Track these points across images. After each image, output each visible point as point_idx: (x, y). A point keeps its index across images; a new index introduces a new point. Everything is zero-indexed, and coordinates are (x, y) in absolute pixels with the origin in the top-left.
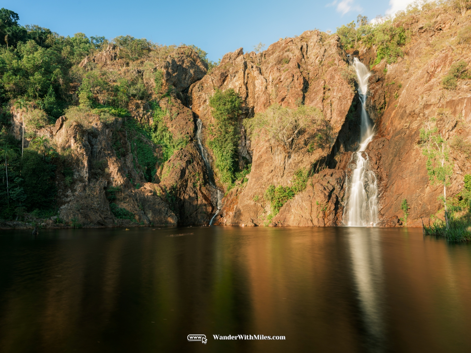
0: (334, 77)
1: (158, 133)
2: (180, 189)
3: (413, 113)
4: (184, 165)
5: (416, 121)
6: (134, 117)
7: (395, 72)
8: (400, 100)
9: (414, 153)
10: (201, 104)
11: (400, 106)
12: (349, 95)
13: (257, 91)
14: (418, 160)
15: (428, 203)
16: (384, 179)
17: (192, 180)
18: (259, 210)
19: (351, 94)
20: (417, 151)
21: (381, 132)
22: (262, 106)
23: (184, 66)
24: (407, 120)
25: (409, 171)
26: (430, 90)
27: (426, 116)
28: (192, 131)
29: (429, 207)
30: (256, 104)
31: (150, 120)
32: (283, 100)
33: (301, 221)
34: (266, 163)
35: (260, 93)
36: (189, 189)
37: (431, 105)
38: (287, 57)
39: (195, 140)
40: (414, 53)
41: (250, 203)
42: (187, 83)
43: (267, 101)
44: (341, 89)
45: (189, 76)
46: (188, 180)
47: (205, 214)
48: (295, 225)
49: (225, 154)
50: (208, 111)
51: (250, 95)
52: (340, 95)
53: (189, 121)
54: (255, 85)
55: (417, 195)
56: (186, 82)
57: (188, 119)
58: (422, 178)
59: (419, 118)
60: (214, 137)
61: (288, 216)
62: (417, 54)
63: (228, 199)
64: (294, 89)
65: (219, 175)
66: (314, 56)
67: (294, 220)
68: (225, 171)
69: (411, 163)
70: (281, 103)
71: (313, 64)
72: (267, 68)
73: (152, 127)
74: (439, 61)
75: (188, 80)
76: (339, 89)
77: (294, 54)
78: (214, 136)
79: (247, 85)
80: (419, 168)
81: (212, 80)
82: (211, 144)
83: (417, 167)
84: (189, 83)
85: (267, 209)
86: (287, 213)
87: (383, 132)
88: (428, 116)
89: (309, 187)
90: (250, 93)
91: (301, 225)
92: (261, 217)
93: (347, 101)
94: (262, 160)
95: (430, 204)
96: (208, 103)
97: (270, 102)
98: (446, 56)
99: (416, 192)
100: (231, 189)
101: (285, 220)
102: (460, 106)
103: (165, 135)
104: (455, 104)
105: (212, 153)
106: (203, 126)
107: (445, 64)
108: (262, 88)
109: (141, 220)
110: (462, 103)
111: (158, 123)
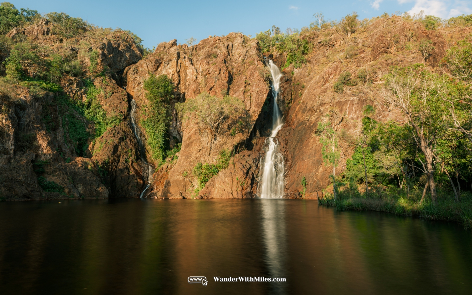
0: (254, 74)
1: (91, 109)
2: (112, 164)
3: (312, 109)
4: (117, 141)
5: (314, 116)
6: (67, 93)
7: (300, 75)
8: (303, 98)
9: (312, 141)
10: (136, 86)
11: (303, 103)
12: (265, 90)
13: (188, 79)
14: (314, 146)
15: (321, 180)
16: (290, 160)
17: (125, 156)
18: (187, 184)
19: (267, 89)
20: (314, 139)
22: (193, 93)
23: (120, 49)
24: (308, 114)
25: (308, 155)
26: (325, 92)
27: (322, 112)
28: (126, 110)
29: (321, 183)
30: (187, 90)
31: (84, 97)
32: (211, 89)
33: (223, 194)
34: (195, 144)
35: (190, 81)
36: (121, 164)
37: (325, 103)
38: (215, 53)
39: (128, 119)
40: (314, 61)
41: (180, 178)
42: (122, 66)
43: (197, 89)
44: (259, 85)
45: (125, 59)
46: (120, 156)
47: (136, 187)
48: (218, 197)
49: (157, 133)
50: (142, 93)
51: (182, 82)
52: (258, 89)
53: (124, 100)
54: (186, 74)
55: (313, 174)
56: (121, 64)
57: (122, 98)
58: (317, 161)
59: (316, 113)
60: (147, 117)
61: (213, 190)
62: (316, 63)
63: (158, 174)
64: (220, 80)
65: (151, 152)
66: (238, 54)
67: (217, 193)
68: (157, 148)
69: (309, 148)
70: (209, 92)
71: (236, 61)
72: (197, 60)
73: (85, 104)
74: (332, 70)
75: (124, 63)
76: (257, 85)
77: (222, 51)
79: (180, 73)
81: (147, 66)
82: (144, 123)
83: (314, 152)
85: (194, 183)
86: (212, 187)
87: (289, 122)
89: (231, 165)
90: (182, 80)
91: (223, 198)
92: (189, 191)
93: (263, 95)
94: (191, 140)
95: (322, 181)
96: (142, 85)
97: (199, 90)
98: (337, 67)
99: (313, 171)
100: (162, 166)
101: (210, 193)
102: (345, 106)
103: (99, 112)
104: (342, 104)
105: (145, 132)
106: (137, 106)
107: (336, 72)
108: (193, 77)
109: (71, 193)
110: (347, 104)
111: (92, 100)
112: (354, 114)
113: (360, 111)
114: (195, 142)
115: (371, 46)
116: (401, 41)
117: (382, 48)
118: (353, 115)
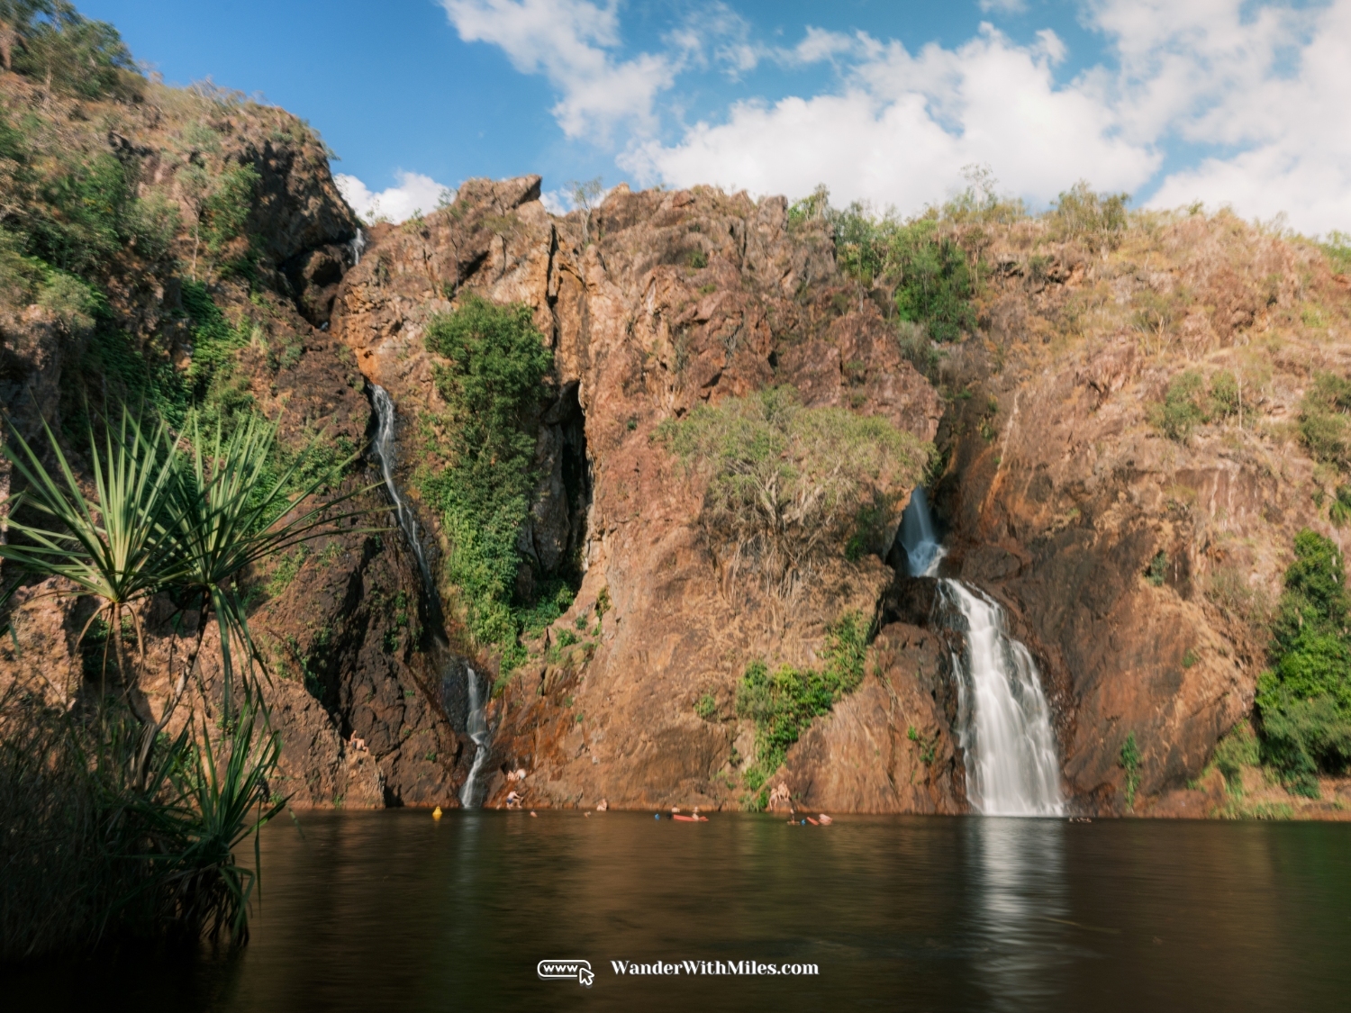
0: (870, 343)
1: (211, 409)
2: (339, 652)
3: (1079, 489)
4: (356, 554)
5: (1109, 512)
6: (123, 324)
7: (966, 366)
8: (1004, 446)
9: (1138, 601)
10: (384, 332)
12: (930, 407)
13: (597, 333)
14: (1152, 622)
15: (1183, 749)
16: (1059, 669)
17: (383, 621)
18: (716, 750)
20: (1147, 596)
21: (964, 530)
22: (618, 390)
23: (293, 177)
24: (1061, 505)
25: (1133, 651)
26: (1116, 433)
27: (1136, 502)
28: (362, 429)
29: (1185, 759)
30: (591, 374)
31: (181, 353)
32: (714, 381)
33: (861, 794)
34: (696, 584)
35: (607, 341)
36: (367, 655)
37: (1143, 473)
38: (696, 249)
39: (373, 465)
40: (1004, 325)
41: (686, 723)
42: (290, 244)
43: (635, 373)
44: (905, 382)
45: (303, 220)
46: (367, 618)
47: (434, 761)
48: (846, 808)
49: (491, 530)
50: (417, 364)
51: (566, 341)
52: (905, 399)
53: (351, 386)
54: (587, 311)
55: (1158, 723)
56: (288, 238)
57: (345, 377)
58: (1167, 675)
59: (1115, 505)
60: (443, 463)
61: (821, 774)
62: (1015, 331)
63: (511, 706)
64: (746, 352)
65: (462, 611)
67: (839, 789)
68: (488, 596)
69: (1135, 628)
70: (708, 390)
71: (773, 290)
72: (625, 267)
73: (186, 382)
74: (1118, 361)
75: (296, 233)
76: (902, 383)
77: (718, 246)
78: (443, 459)
79: (558, 305)
80: (1157, 643)
81: (426, 258)
82: (435, 486)
83: (1152, 643)
84: (297, 245)
85: (741, 748)
86: (815, 766)
87: (970, 530)
88: (1140, 502)
89: (871, 677)
90: (568, 334)
91: (865, 808)
92: (722, 779)
93: (926, 423)
94: (678, 570)
95: (1187, 751)
96: (411, 333)
97: (643, 379)
98: (1131, 353)
99: (1155, 714)
100: (515, 670)
101: (808, 788)
102: (1205, 487)
103: (247, 423)
104: (1195, 481)
105: (436, 525)
106: (402, 418)
107: (1129, 371)
108: (616, 328)
110: (1210, 481)
111: (212, 369)
112: (1232, 519)
113: (1249, 511)
114: (694, 578)
115: (1202, 299)
117: (1237, 309)
118: (1229, 521)
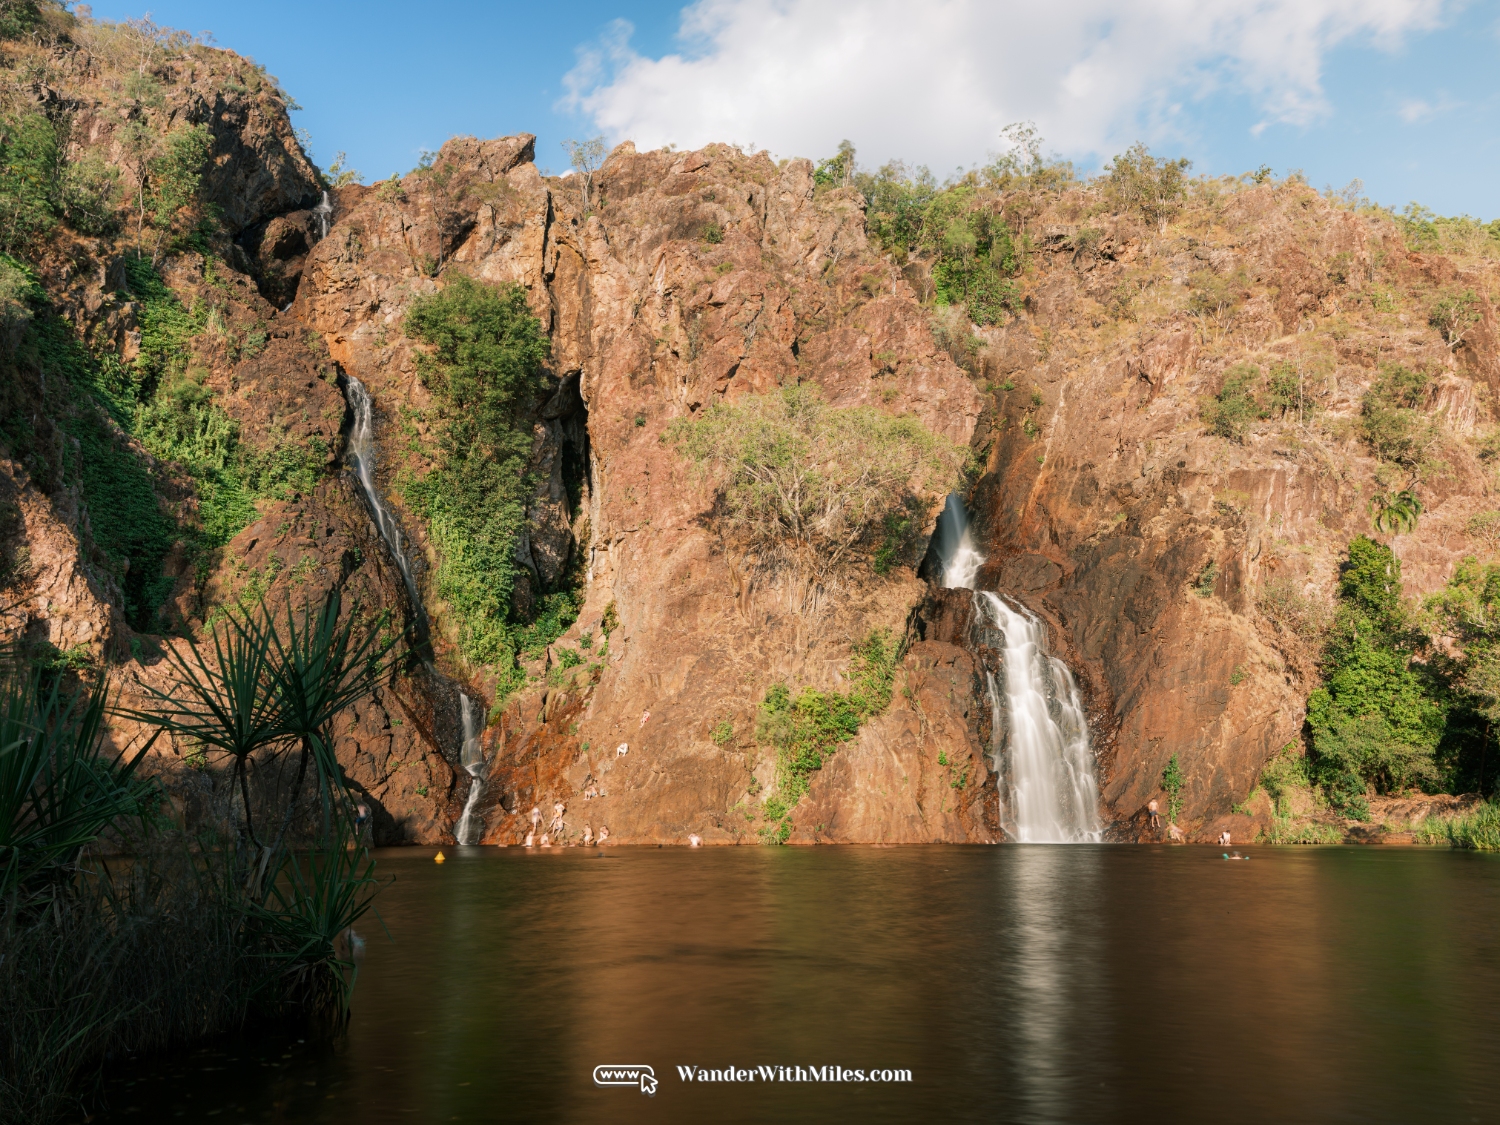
0: (903, 330)
1: (164, 404)
3: (1126, 491)
4: (334, 569)
5: (1157, 518)
6: (61, 309)
7: (1009, 354)
8: (1048, 443)
9: (1185, 614)
10: (358, 316)
11: (1059, 464)
12: (968, 403)
13: (600, 317)
14: (1199, 637)
15: (1229, 771)
16: (1100, 687)
18: (734, 780)
19: (977, 398)
20: (1195, 608)
21: (1003, 536)
22: (625, 380)
23: (248, 133)
24: (1107, 509)
25: (1178, 668)
26: (1167, 430)
27: (1186, 506)
28: (336, 428)
29: (1231, 782)
30: (594, 363)
31: (129, 341)
33: (888, 824)
34: (711, 600)
35: (612, 326)
37: (1195, 474)
38: (711, 221)
39: (349, 468)
40: (1051, 307)
41: (702, 752)
42: (247, 211)
43: (643, 363)
44: (941, 375)
45: (262, 184)
48: (871, 837)
49: (484, 539)
50: (397, 352)
51: (565, 326)
52: (940, 395)
53: (322, 377)
54: (588, 291)
55: (1204, 743)
56: (244, 204)
57: (315, 368)
58: (1214, 692)
59: (1164, 510)
60: (428, 465)
61: (846, 803)
62: (1062, 314)
63: (509, 734)
64: (767, 340)
65: (452, 631)
66: (802, 240)
67: (864, 819)
69: (1181, 644)
70: (724, 382)
71: (797, 268)
72: (631, 240)
73: (133, 376)
75: (253, 198)
76: (937, 376)
77: (735, 218)
78: (428, 460)
79: (555, 284)
80: (1204, 658)
81: (405, 228)
82: (419, 491)
83: (1199, 659)
84: (253, 211)
85: (761, 776)
86: (840, 795)
87: (1010, 536)
88: (1191, 506)
89: (900, 699)
90: (567, 317)
91: (892, 840)
92: (740, 810)
93: (963, 421)
94: (693, 584)
95: (1233, 773)
96: (389, 315)
97: (652, 369)
98: (1186, 341)
99: (1200, 734)
100: (513, 694)
101: (832, 819)
102: (1261, 490)
103: (205, 421)
104: (1251, 483)
105: (422, 534)
106: (380, 413)
107: (1183, 361)
108: (622, 311)
109: (203, 820)
110: (1266, 482)
111: (163, 360)
112: (1288, 524)
113: (1307, 516)
114: (711, 593)
115: (1265, 281)
116: (1351, 276)
117: (1303, 292)
118: (1285, 527)
